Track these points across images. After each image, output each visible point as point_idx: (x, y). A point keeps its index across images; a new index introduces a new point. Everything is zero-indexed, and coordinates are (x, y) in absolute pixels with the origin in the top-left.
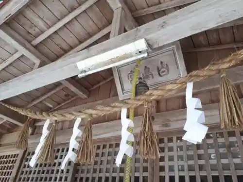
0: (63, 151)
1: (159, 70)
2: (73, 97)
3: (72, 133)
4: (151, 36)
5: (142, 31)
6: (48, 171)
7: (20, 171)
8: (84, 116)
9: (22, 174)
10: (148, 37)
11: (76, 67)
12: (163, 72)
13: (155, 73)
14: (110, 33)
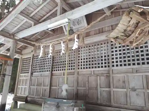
0: (48, 54)
1: (78, 23)
2: (48, 33)
3: (49, 49)
4: (69, 18)
5: (67, 15)
6: (43, 61)
7: (33, 63)
8: (52, 44)
9: (34, 65)
10: (68, 18)
11: (47, 26)
12: (80, 23)
13: (77, 24)
14: (57, 10)
